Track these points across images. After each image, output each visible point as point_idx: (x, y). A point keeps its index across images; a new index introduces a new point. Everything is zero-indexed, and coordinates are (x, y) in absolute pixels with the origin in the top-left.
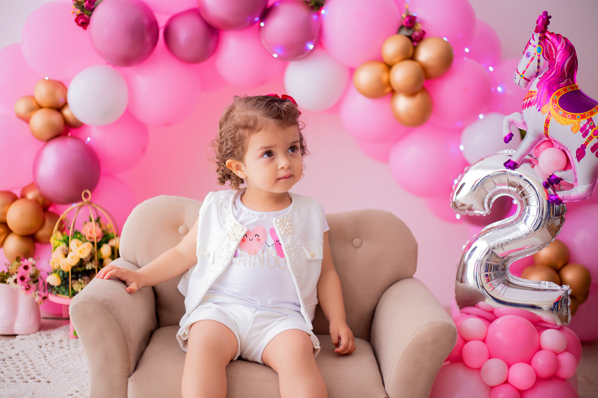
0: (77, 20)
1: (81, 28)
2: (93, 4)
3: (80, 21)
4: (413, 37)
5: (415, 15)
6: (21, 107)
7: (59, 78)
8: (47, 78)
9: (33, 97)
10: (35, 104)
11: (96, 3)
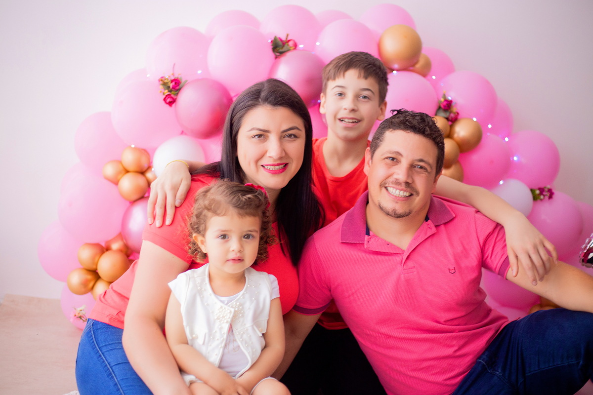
0: (165, 100)
1: (167, 106)
2: (178, 85)
3: (169, 100)
4: (450, 118)
5: (450, 98)
6: (110, 170)
7: (144, 147)
8: (133, 146)
9: (120, 162)
10: (121, 167)
11: (181, 85)
